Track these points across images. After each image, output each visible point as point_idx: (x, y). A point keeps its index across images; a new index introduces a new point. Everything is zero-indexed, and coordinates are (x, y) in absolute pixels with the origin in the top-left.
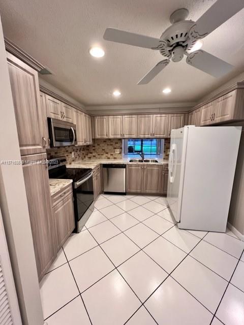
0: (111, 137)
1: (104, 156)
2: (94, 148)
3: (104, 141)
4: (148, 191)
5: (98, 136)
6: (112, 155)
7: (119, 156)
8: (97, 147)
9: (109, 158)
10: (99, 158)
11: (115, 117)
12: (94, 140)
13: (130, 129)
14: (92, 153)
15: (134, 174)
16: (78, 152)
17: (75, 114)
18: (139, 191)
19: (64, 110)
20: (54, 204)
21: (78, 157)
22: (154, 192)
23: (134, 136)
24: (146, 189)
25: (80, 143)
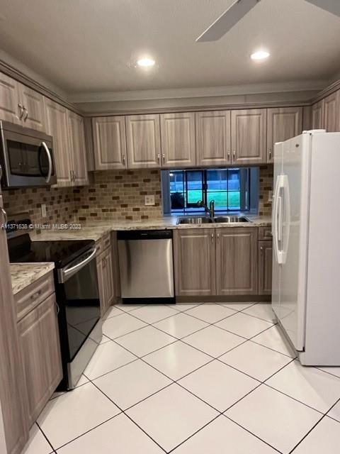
0: (134, 165)
1: (118, 213)
2: (91, 195)
3: (117, 178)
4: (227, 292)
5: (101, 166)
6: (138, 209)
7: (155, 211)
8: (99, 191)
9: (130, 218)
10: (106, 219)
11: (142, 117)
12: (92, 174)
13: (180, 146)
14: (87, 207)
15: (192, 252)
16: (56, 205)
17: (48, 111)
18: (206, 292)
19: (25, 102)
21: (55, 215)
22: (242, 291)
23: (189, 162)
24: (223, 287)
25: (63, 182)
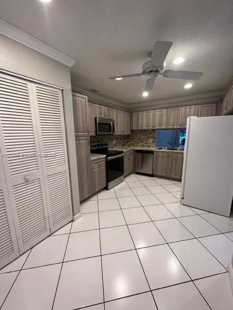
0: (145, 128)
1: (140, 144)
2: (132, 138)
5: (134, 128)
6: (146, 143)
7: (152, 144)
8: (135, 136)
9: (143, 146)
10: (136, 146)
11: (148, 111)
12: (132, 131)
13: (161, 121)
14: (130, 141)
16: (119, 140)
17: (115, 113)
19: (106, 111)
20: (93, 165)
21: (119, 143)
22: (177, 177)
23: (164, 127)
24: (171, 174)
25: (119, 133)
